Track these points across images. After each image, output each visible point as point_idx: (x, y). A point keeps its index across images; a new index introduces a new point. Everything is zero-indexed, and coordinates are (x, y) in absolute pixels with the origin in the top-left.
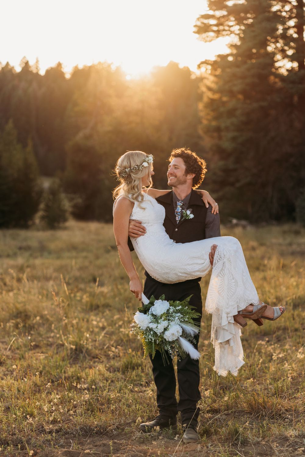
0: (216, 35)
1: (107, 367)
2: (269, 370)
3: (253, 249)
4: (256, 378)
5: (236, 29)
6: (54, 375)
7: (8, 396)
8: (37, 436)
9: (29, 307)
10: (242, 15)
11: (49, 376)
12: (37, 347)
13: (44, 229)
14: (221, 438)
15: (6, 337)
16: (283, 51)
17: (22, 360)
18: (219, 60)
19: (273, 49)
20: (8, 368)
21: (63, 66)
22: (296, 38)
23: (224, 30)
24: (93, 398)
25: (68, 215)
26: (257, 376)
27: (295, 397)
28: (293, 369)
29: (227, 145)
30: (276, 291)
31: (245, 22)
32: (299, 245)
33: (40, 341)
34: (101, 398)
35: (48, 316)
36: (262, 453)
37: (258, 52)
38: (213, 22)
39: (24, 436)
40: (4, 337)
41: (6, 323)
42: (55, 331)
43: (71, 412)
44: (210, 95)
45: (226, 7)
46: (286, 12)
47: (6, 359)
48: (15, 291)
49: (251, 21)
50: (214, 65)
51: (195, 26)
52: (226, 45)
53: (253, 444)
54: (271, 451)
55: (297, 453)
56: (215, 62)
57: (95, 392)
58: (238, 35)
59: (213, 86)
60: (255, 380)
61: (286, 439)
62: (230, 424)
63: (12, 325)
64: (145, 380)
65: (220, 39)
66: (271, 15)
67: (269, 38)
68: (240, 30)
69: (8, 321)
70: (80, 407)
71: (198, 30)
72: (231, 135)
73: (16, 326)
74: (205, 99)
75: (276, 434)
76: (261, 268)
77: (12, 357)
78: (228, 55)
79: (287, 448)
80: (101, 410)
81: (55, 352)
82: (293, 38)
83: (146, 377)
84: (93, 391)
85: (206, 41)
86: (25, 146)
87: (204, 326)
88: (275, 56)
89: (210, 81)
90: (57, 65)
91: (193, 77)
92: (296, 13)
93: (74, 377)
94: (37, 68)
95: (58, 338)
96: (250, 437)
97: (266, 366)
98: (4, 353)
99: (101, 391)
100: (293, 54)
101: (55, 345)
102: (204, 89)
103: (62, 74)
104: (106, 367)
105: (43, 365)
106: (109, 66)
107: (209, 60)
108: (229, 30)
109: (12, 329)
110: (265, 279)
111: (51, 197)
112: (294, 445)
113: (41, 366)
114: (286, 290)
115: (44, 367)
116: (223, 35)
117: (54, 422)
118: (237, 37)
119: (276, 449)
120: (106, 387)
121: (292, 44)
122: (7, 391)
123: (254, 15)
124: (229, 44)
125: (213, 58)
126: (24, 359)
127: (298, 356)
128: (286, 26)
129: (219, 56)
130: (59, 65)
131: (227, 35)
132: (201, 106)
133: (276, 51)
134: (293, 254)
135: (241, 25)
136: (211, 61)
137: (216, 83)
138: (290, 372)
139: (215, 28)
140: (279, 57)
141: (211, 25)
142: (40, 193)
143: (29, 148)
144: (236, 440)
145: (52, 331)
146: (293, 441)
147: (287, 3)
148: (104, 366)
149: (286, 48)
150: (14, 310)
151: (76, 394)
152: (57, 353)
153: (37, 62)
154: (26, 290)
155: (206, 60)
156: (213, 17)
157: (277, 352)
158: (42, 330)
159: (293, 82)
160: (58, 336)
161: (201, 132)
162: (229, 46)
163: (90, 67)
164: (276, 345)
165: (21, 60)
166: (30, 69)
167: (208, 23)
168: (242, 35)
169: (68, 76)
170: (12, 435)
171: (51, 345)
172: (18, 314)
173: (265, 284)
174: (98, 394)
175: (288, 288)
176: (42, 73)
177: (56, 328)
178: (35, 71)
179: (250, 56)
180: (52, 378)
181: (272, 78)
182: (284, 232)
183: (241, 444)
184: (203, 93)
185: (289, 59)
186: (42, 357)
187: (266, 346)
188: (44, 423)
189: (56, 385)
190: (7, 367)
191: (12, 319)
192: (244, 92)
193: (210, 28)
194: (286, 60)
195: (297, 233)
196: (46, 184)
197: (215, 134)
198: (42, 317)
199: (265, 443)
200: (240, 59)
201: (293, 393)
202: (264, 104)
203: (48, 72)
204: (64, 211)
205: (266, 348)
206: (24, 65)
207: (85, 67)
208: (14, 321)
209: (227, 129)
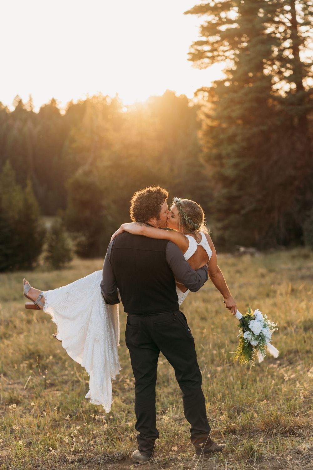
0: (211, 61)
1: (123, 399)
2: (281, 392)
3: (263, 276)
4: (270, 400)
5: (230, 54)
6: (72, 410)
7: (28, 433)
8: (61, 466)
9: (41, 348)
10: (236, 39)
11: (67, 411)
12: (52, 385)
13: (49, 270)
14: (237, 456)
15: (21, 377)
16: (280, 73)
17: (39, 398)
18: (216, 86)
19: (269, 72)
20: (26, 407)
21: (57, 102)
22: (292, 59)
23: (219, 56)
24: (112, 429)
25: (72, 254)
26: (270, 398)
27: (307, 414)
28: (305, 388)
29: (229, 172)
30: (286, 316)
31: (239, 46)
32: (309, 269)
33: (55, 380)
34: (119, 428)
35: (61, 355)
36: (277, 467)
37: (254, 76)
38: (207, 48)
39: (47, 467)
40: (19, 378)
41: (20, 364)
42: (69, 369)
43: (92, 442)
44: (209, 122)
45: (219, 32)
46: (280, 33)
47: (23, 399)
48: (25, 334)
49: (245, 44)
50: (211, 91)
51: (189, 53)
52: (222, 71)
53: (268, 460)
54: (285, 465)
55: (310, 465)
56: (212, 89)
57: (113, 423)
58: (234, 59)
59: (211, 113)
60: (269, 402)
61: (299, 452)
62: (245, 442)
63: (25, 365)
64: (161, 408)
65: (216, 64)
66: (265, 37)
67: (264, 61)
68: (235, 54)
69: (22, 362)
70: (99, 437)
71: (192, 58)
72: (232, 161)
73: (30, 367)
74: (204, 127)
75: (290, 449)
76: (271, 294)
77: (29, 396)
78: (224, 81)
79: (301, 461)
80: (120, 439)
81: (71, 388)
82: (289, 59)
83: (162, 407)
84: (111, 422)
85: (201, 68)
86: (24, 186)
87: (216, 354)
88: (272, 79)
89: (208, 107)
90: (51, 102)
91: (191, 105)
92: (290, 34)
93: (91, 410)
94: (31, 107)
95: (73, 375)
96: (265, 453)
97: (279, 388)
98: (21, 393)
99: (118, 421)
100: (291, 75)
101: (70, 382)
102: (202, 117)
103: (57, 111)
104: (121, 399)
105: (60, 401)
106: (104, 99)
107: (206, 87)
108: (224, 56)
109: (26, 370)
110: (275, 305)
111: (54, 237)
112: (307, 458)
113: (58, 403)
114: (297, 313)
115: (61, 404)
116: (218, 61)
117: (76, 452)
118: (233, 62)
119: (289, 463)
120: (123, 418)
121: (288, 65)
122: (27, 428)
123: (248, 39)
124: (224, 69)
125: (209, 85)
126: (41, 397)
127: (309, 376)
128: (281, 48)
129: (216, 82)
130: (53, 101)
131: (222, 60)
132: (200, 134)
133: (273, 73)
134: (303, 278)
135: (236, 50)
136: (208, 88)
137: (215, 110)
138: (303, 391)
139: (210, 54)
140: (276, 79)
141: (205, 52)
142: (43, 233)
143: (29, 189)
144: (252, 457)
145: (66, 369)
146: (307, 454)
147: (281, 24)
148: (120, 398)
149: (283, 69)
150: (27, 351)
151: (95, 426)
152: (73, 390)
153: (31, 100)
154: (36, 331)
155: (203, 87)
156: (206, 43)
157: (289, 373)
158: (56, 369)
159: (292, 104)
160: (72, 373)
161: (202, 161)
162: (225, 71)
163: (85, 102)
164: (288, 367)
165: (15, 99)
166: (24, 108)
167: (202, 50)
168: (237, 60)
169: (63, 112)
170: (36, 467)
171: (66, 382)
172: (30, 355)
173: (275, 310)
174: (116, 424)
175: (298, 311)
176: (37, 110)
177: (70, 366)
178: (29, 109)
179: (247, 80)
180: (70, 413)
181: (270, 101)
182: (293, 257)
183: (257, 460)
184: (201, 120)
185: (287, 80)
186: (58, 394)
187: (278, 369)
188: (66, 454)
189: (74, 419)
190: (24, 406)
191: (25, 360)
192: (243, 117)
193: (205, 55)
194: (284, 82)
195: (306, 257)
196: (48, 224)
197: (217, 162)
198: (55, 356)
199: (279, 458)
200: (236, 84)
201: (306, 411)
202: (265, 128)
203: (42, 109)
204: (68, 251)
205: (278, 371)
206: (17, 104)
207: (80, 101)
208: (27, 362)
209: (228, 156)
